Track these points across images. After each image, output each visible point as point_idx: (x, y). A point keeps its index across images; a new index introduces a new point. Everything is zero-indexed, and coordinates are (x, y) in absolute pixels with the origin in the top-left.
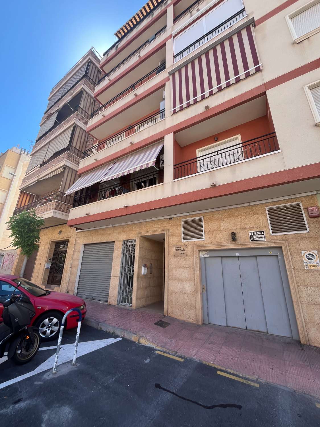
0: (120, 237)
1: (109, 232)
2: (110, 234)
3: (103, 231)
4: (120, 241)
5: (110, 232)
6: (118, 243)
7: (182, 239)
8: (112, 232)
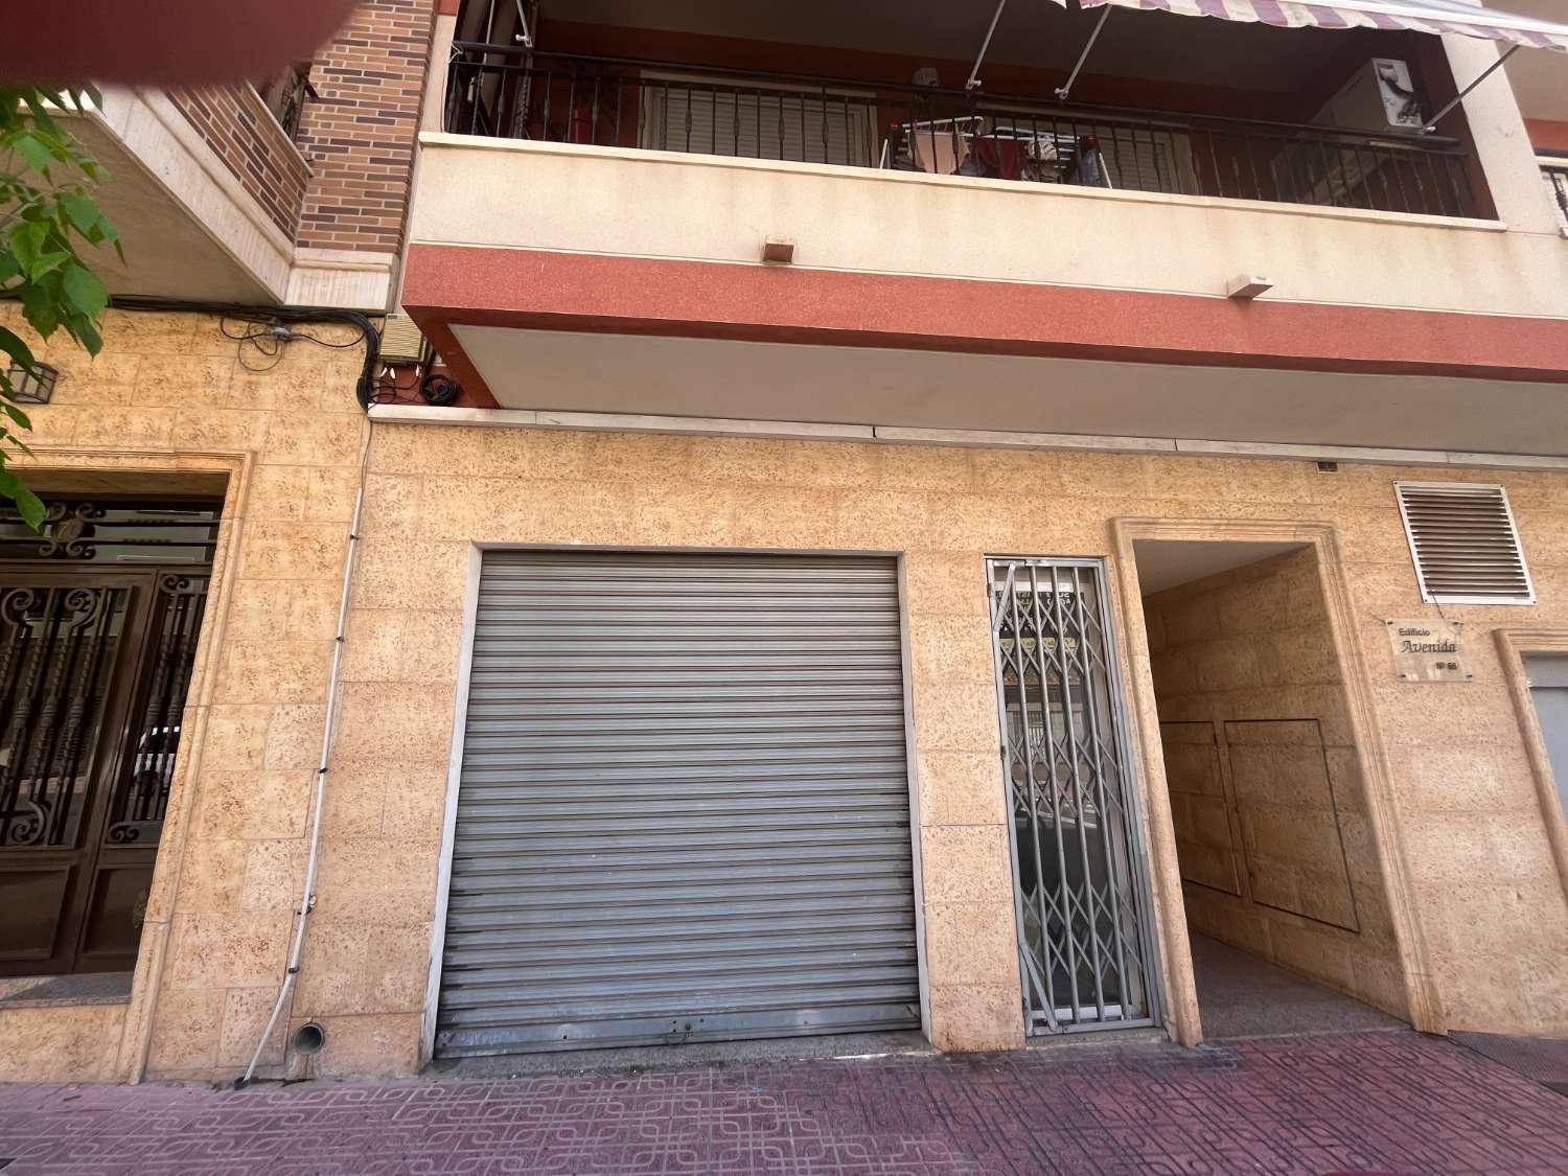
0: (955, 531)
1: (825, 480)
2: (837, 494)
3: (754, 463)
4: (960, 558)
5: (841, 480)
6: (943, 570)
7: (1424, 590)
8: (860, 481)
